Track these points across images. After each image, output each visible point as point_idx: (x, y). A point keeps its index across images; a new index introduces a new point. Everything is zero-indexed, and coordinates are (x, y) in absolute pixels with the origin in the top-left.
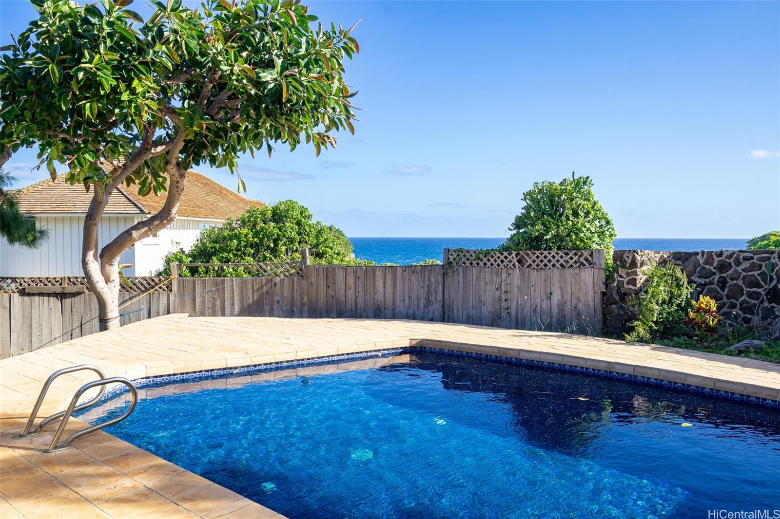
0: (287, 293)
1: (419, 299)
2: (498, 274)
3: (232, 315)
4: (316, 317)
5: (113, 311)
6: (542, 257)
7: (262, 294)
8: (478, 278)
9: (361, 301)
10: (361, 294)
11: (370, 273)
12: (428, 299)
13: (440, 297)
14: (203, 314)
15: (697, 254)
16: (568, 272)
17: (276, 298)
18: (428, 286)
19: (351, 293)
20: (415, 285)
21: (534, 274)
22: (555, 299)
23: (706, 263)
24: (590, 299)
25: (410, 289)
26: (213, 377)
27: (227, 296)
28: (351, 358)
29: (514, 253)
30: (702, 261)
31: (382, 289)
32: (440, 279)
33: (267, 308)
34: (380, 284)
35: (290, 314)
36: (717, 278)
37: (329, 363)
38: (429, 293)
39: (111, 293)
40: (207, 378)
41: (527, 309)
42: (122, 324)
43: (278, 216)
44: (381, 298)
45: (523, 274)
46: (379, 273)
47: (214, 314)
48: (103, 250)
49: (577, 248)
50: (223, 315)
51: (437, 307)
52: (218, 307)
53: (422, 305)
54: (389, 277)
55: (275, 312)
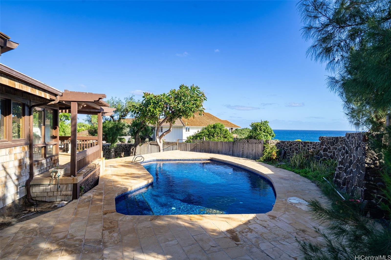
0: (200, 147)
1: (227, 150)
2: (243, 145)
3: (189, 151)
4: (206, 153)
5: (161, 148)
6: (252, 141)
7: (195, 147)
8: (240, 145)
9: (215, 150)
10: (215, 148)
11: (217, 143)
12: (229, 150)
13: (232, 150)
14: (183, 151)
15: (285, 141)
16: (257, 145)
17: (197, 148)
18: (230, 147)
19: (213, 147)
20: (227, 146)
21: (250, 145)
22: (254, 151)
23: (287, 144)
24: (261, 151)
25: (226, 147)
26: (168, 161)
27: (188, 147)
28: (196, 160)
29: (246, 140)
30: (286, 143)
31: (220, 147)
32: (232, 145)
33: (196, 150)
34: (219, 146)
35: (200, 152)
36: (289, 148)
37: (191, 160)
38: (230, 148)
39: (161, 145)
40: (167, 161)
41: (249, 154)
42: (163, 151)
43: (214, 127)
44: (219, 149)
45: (248, 145)
46: (219, 143)
47: (185, 151)
48: (160, 136)
49: (258, 139)
50: (187, 151)
51: (231, 152)
52: (186, 149)
53: (228, 151)
54: (221, 144)
55: (197, 151)
